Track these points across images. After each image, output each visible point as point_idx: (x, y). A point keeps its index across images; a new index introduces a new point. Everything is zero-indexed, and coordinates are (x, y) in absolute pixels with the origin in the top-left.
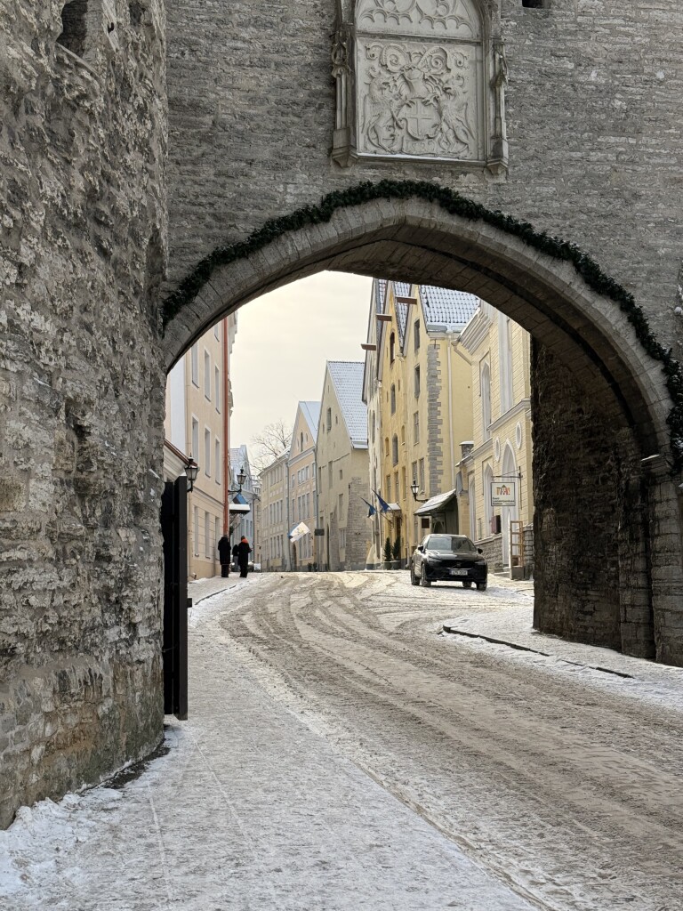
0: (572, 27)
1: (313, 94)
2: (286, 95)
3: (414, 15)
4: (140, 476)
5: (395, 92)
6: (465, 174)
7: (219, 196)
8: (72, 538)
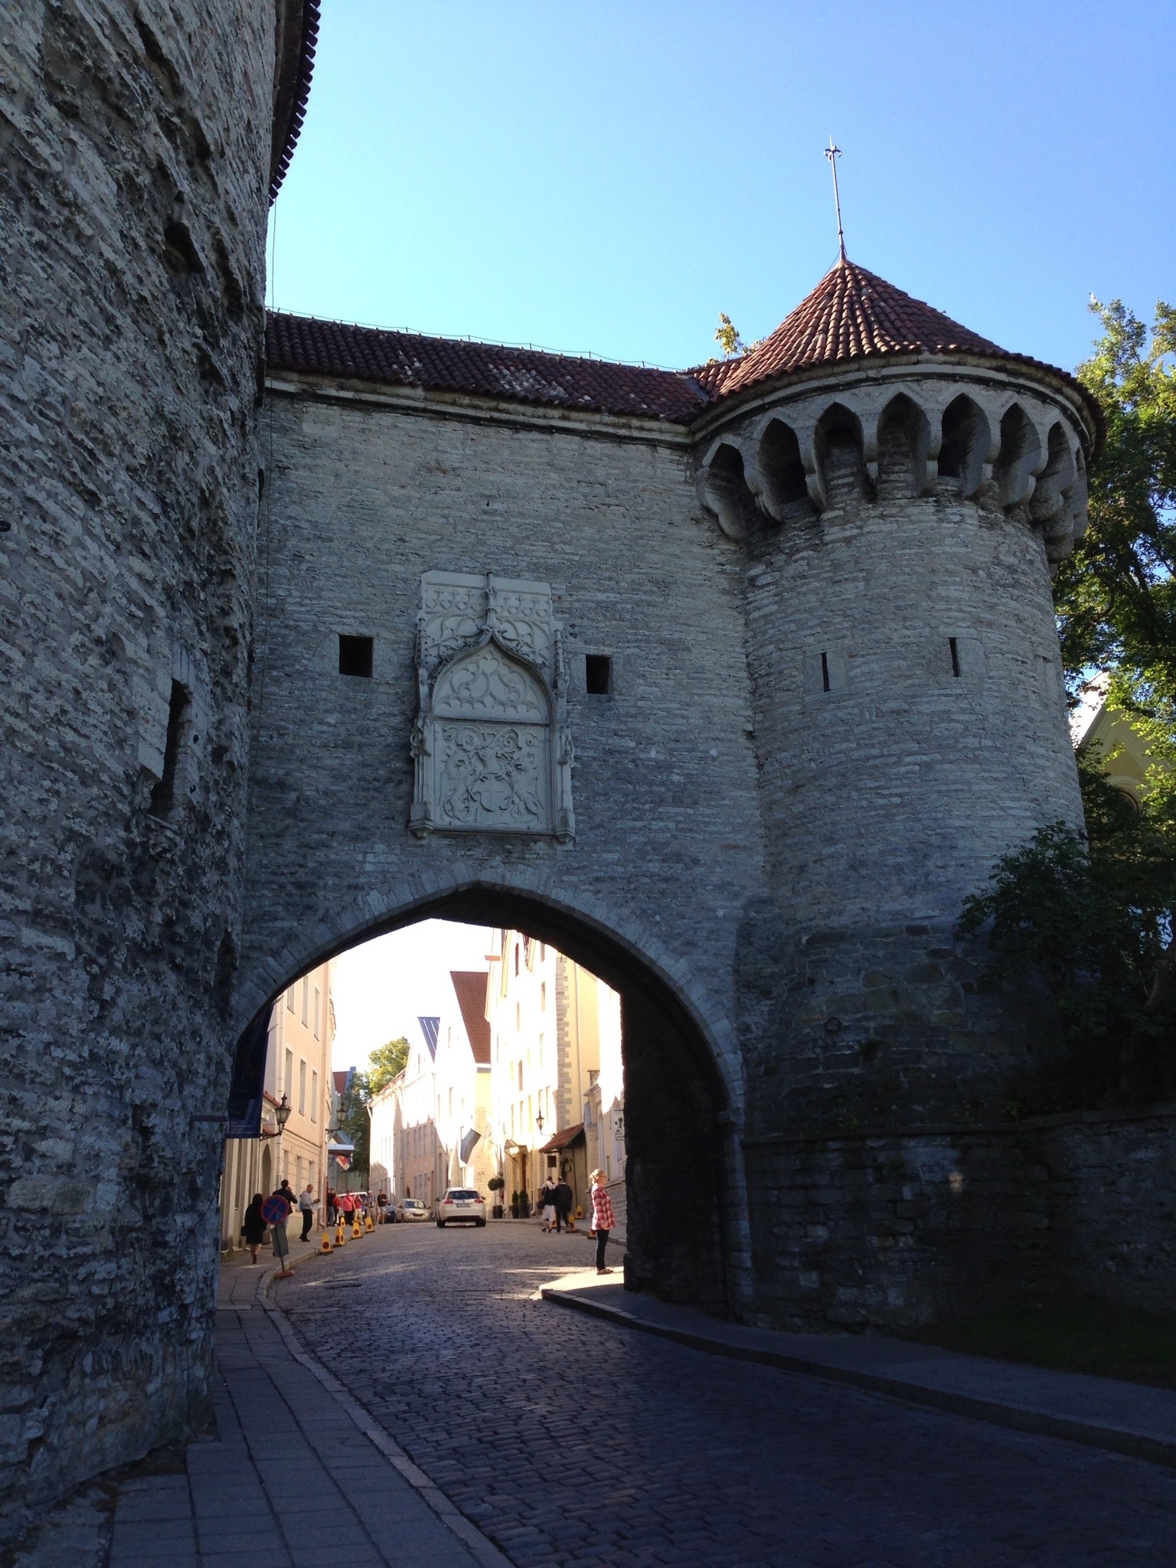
0: (633, 711)
1: (393, 771)
2: (368, 773)
3: (488, 700)
4: (199, 1163)
5: (469, 768)
6: (536, 842)
7: (301, 866)
8: (131, 1229)
